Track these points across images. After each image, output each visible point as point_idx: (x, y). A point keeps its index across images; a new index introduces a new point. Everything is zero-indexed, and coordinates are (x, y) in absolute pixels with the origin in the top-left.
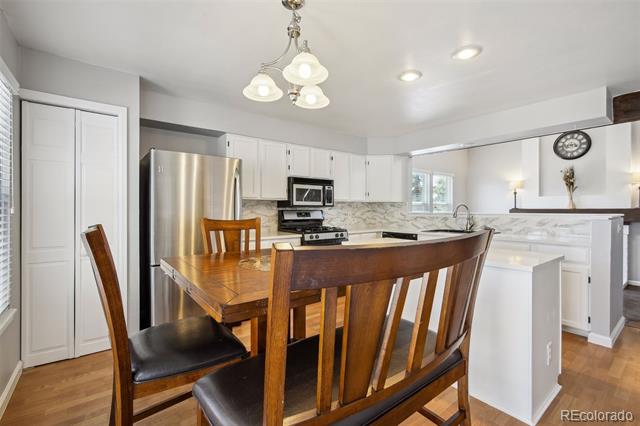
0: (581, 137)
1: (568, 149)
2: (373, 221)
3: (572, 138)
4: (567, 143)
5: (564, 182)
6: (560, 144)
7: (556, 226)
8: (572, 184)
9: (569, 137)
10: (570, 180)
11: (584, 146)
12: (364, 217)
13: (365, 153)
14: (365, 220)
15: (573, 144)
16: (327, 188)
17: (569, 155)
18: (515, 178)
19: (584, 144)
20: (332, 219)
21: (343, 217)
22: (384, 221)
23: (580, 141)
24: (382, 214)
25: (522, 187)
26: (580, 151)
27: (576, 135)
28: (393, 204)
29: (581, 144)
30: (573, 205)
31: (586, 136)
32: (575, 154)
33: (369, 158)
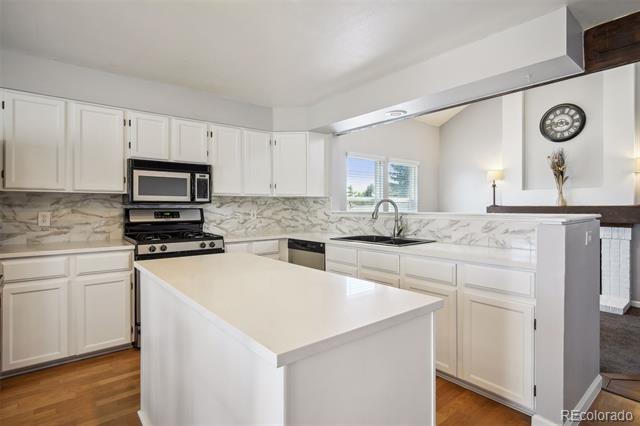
0: (573, 112)
1: (558, 129)
2: (293, 223)
3: (563, 113)
4: (556, 121)
5: (552, 172)
6: (548, 122)
7: (507, 231)
8: (562, 173)
9: (558, 112)
10: (559, 169)
11: (577, 124)
12: (279, 217)
13: (269, 129)
14: (279, 222)
15: (563, 123)
16: (197, 176)
17: (558, 136)
18: (495, 166)
19: (577, 120)
20: (222, 221)
21: (241, 218)
22: (307, 223)
23: (572, 117)
24: (305, 213)
25: (502, 178)
26: (572, 131)
27: (567, 110)
28: (316, 200)
29: (574, 121)
30: (563, 201)
31: (579, 110)
32: (566, 134)
33: (276, 136)
